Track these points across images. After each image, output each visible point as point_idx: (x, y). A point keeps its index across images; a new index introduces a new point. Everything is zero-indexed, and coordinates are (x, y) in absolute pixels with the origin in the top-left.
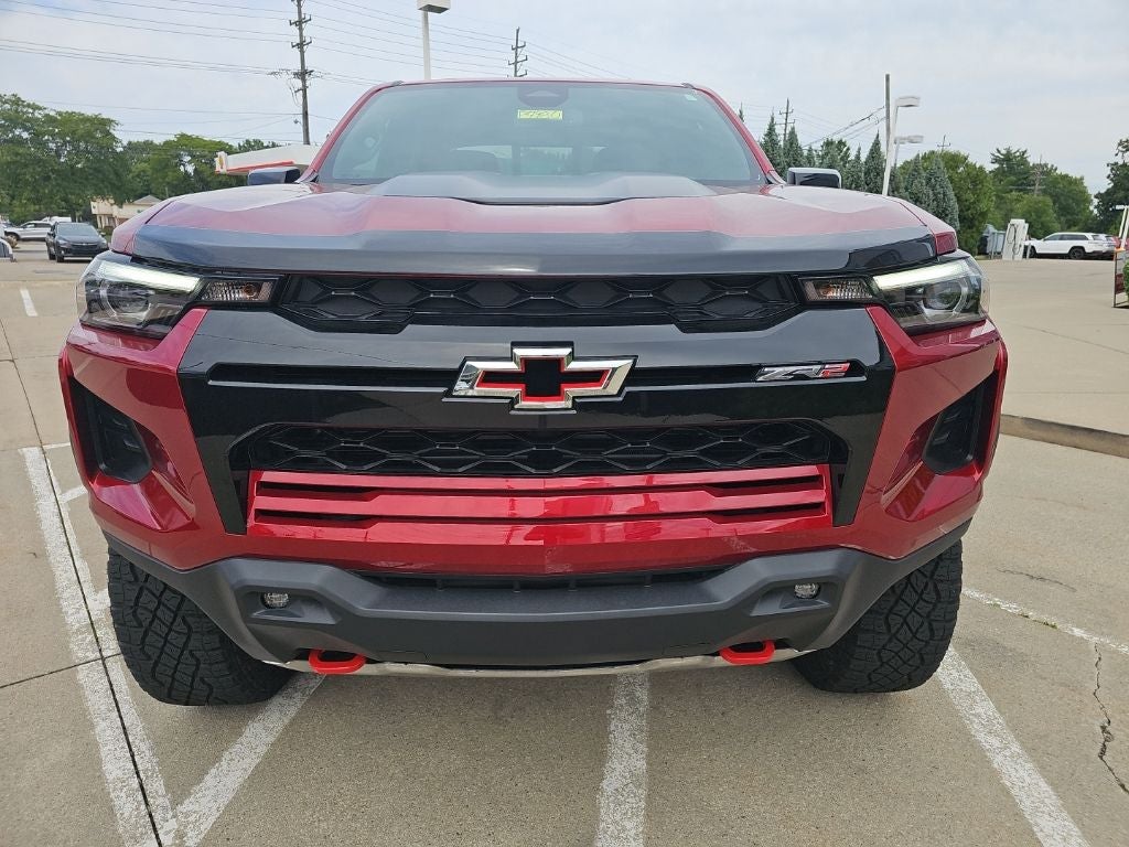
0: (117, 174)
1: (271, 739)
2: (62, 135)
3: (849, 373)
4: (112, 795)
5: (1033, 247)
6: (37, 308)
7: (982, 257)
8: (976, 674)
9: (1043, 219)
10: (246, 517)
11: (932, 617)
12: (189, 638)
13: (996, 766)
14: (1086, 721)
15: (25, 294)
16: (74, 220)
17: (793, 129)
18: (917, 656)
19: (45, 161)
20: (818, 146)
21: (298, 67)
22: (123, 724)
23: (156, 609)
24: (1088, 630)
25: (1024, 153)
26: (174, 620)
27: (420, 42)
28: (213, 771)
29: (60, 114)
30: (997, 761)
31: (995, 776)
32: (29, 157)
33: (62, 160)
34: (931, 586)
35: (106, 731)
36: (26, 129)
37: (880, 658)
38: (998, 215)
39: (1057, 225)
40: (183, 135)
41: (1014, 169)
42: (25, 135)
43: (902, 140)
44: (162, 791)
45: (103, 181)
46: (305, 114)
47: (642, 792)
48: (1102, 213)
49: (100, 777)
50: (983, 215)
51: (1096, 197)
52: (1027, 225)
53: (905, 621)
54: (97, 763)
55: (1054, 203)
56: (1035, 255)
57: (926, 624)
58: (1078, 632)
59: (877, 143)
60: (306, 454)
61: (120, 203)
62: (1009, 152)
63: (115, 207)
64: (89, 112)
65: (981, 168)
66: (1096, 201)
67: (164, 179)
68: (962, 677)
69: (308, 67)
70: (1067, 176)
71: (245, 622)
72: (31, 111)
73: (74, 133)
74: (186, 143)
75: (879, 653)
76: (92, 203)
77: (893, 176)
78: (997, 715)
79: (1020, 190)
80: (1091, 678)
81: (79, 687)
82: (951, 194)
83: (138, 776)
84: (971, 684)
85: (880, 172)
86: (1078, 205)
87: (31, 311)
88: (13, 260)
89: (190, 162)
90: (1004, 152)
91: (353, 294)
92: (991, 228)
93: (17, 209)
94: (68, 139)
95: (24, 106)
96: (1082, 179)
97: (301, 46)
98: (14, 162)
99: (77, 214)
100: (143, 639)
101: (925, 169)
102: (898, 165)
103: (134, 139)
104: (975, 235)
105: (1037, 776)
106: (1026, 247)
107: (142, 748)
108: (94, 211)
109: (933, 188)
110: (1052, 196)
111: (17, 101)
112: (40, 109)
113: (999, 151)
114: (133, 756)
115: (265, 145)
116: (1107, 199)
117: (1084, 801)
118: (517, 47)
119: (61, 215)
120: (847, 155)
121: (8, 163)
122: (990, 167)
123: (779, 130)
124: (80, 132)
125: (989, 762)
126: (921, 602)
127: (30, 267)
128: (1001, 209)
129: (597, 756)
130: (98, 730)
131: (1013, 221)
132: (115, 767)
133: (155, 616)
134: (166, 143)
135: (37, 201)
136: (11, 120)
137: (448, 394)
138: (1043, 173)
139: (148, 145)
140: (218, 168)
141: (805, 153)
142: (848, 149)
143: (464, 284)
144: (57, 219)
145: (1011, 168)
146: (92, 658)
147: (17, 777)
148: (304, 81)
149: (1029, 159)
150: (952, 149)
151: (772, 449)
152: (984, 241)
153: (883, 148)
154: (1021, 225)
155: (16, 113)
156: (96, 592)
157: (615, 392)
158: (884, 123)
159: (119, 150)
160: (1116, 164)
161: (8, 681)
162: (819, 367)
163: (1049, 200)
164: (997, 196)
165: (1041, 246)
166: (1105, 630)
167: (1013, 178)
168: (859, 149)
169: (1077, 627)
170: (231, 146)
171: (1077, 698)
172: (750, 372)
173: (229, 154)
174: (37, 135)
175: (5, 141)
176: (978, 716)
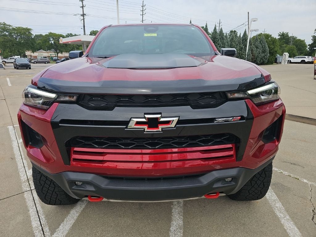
0: (32, 44)
1: (78, 215)
2: (17, 33)
3: (240, 120)
4: (34, 232)
5: (290, 60)
6: (11, 83)
7: (275, 63)
8: (276, 194)
9: (293, 52)
10: (70, 161)
11: (264, 181)
12: (55, 188)
13: (282, 223)
14: (308, 209)
15: (8, 79)
16: (21, 57)
17: (221, 28)
18: (260, 192)
19: (13, 41)
20: (228, 32)
21: (82, 13)
22: (37, 210)
23: (46, 181)
24: (308, 180)
25: (287, 33)
26: (51, 183)
27: (116, 5)
28: (62, 224)
29: (16, 27)
30: (283, 221)
31: (282, 226)
32: (8, 40)
33: (17, 40)
34: (263, 173)
35: (32, 212)
36: (7, 32)
37: (249, 192)
38: (280, 51)
39: (297, 54)
40: (51, 33)
41: (284, 38)
42: (7, 34)
43: (253, 31)
44: (48, 231)
45: (28, 46)
46: (84, 26)
47: (182, 231)
48: (310, 50)
49: (31, 226)
50: (276, 51)
51: (308, 45)
52: (289, 54)
53: (256, 183)
54: (30, 222)
55: (296, 47)
56: (291, 62)
57: (262, 183)
58: (305, 181)
59: (245, 32)
60: (86, 143)
61: (33, 52)
62: (283, 33)
63: (32, 53)
64: (24, 27)
65: (275, 38)
66: (308, 47)
67: (45, 45)
68: (272, 195)
69: (85, 13)
70: (300, 39)
71: (70, 189)
72: (8, 27)
73: (20, 33)
74: (51, 35)
75: (249, 191)
76: (26, 52)
77: (250, 41)
78: (282, 207)
79: (286, 44)
80: (309, 195)
81: (24, 199)
82: (267, 46)
83: (41, 226)
84: (275, 197)
85: (246, 40)
86: (303, 47)
87: (10, 85)
88: (4, 69)
89: (52, 40)
90: (282, 33)
91: (99, 99)
92: (278, 55)
93: (5, 54)
94: (19, 34)
95: (7, 25)
96: (304, 40)
97: (83, 7)
98: (4, 41)
99: (22, 55)
100: (42, 189)
101: (259, 39)
102: (251, 37)
103: (37, 34)
104: (274, 57)
105: (294, 226)
106: (288, 61)
107: (42, 217)
108: (26, 54)
109: (262, 44)
110: (295, 45)
111: (5, 24)
112: (11, 26)
113: (280, 33)
114: (40, 220)
115: (73, 35)
116: (311, 46)
117: (308, 234)
118: (143, 6)
119: (17, 55)
120: (236, 35)
121: (3, 41)
122: (278, 37)
123: (217, 28)
124: (22, 32)
125: (280, 221)
126: (261, 177)
127: (9, 71)
128: (281, 49)
129: (169, 220)
130: (30, 212)
131: (285, 53)
132: (35, 223)
133: (45, 182)
134: (46, 35)
135: (11, 52)
136: (3, 29)
137: (127, 128)
138: (293, 39)
139: (41, 35)
140: (60, 42)
141: (225, 35)
142: (237, 33)
143: (130, 96)
144: (16, 57)
145: (284, 37)
146: (28, 190)
147: (8, 226)
148: (84, 17)
149: (289, 35)
150: (267, 33)
151: (218, 140)
152: (276, 59)
153: (247, 33)
154: (287, 54)
155: (5, 27)
156: (29, 170)
157: (174, 127)
158: (247, 26)
159: (33, 37)
160: (314, 36)
161: (5, 197)
162: (232, 118)
163: (295, 46)
164: (280, 46)
165: (293, 60)
166: (313, 180)
167: (284, 40)
168: (240, 34)
169: (305, 179)
170: (64, 36)
171: (305, 201)
172: (212, 120)
173: (63, 38)
174: (10, 34)
175: (2, 35)
176: (277, 207)
